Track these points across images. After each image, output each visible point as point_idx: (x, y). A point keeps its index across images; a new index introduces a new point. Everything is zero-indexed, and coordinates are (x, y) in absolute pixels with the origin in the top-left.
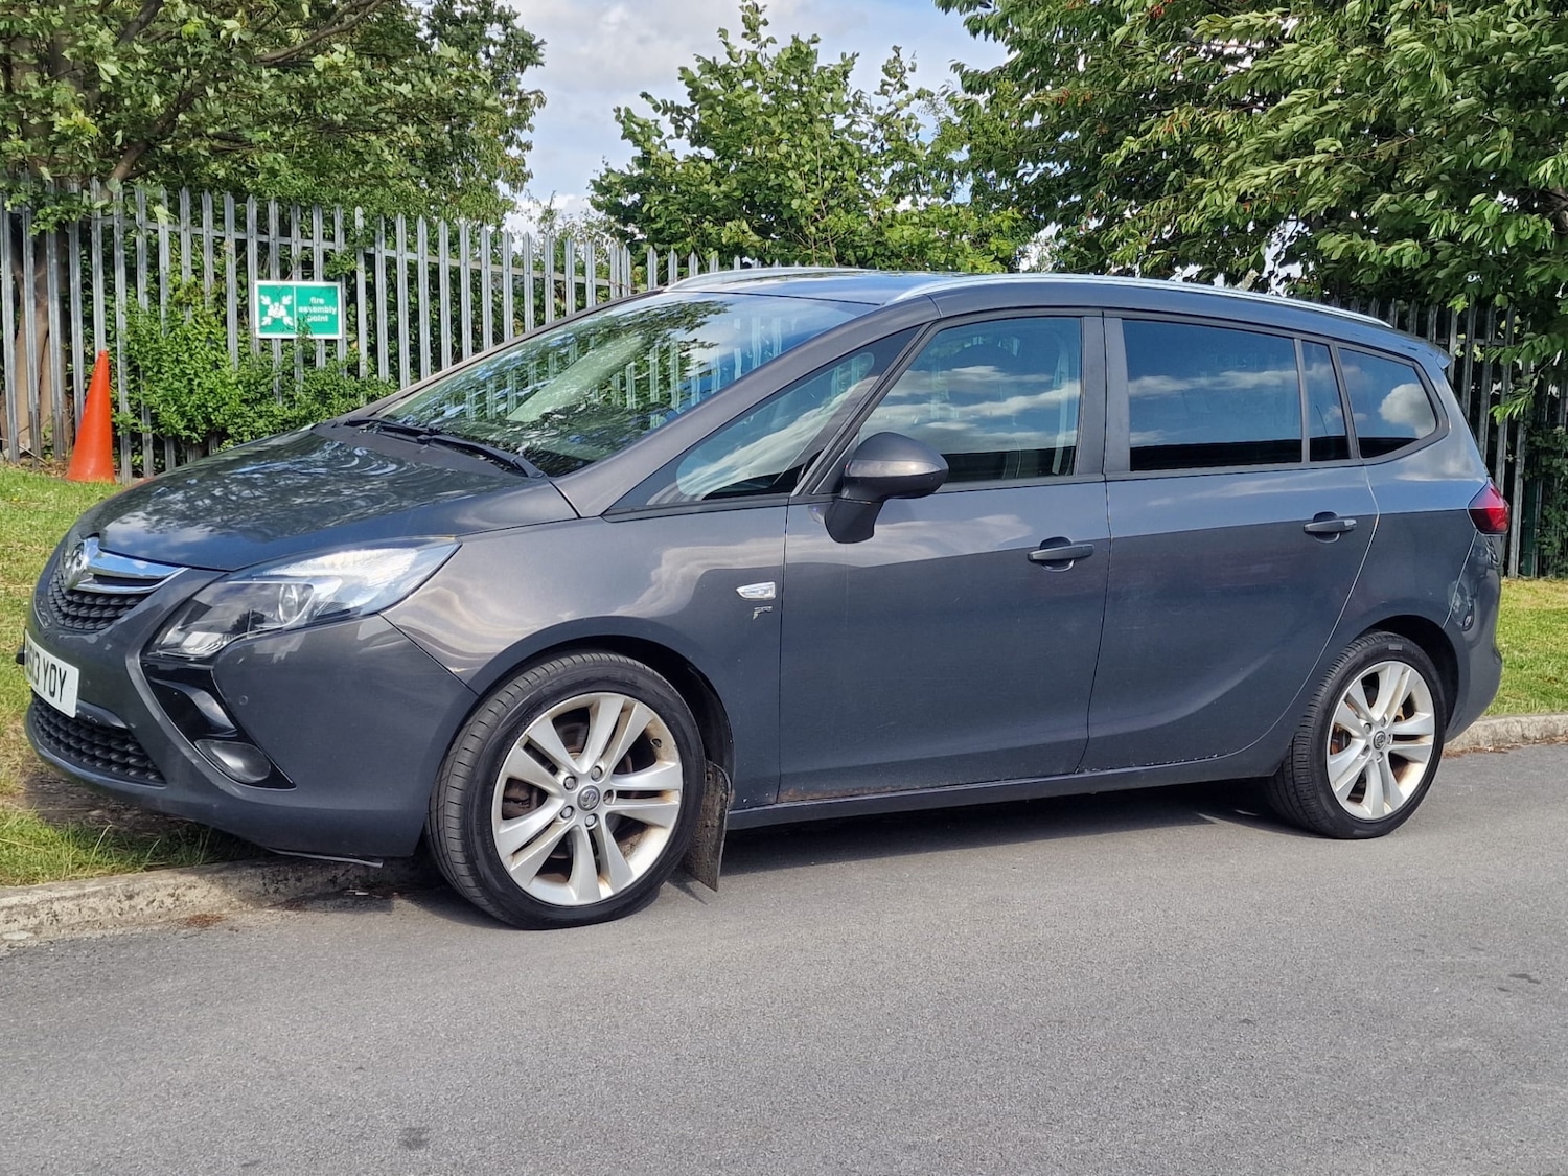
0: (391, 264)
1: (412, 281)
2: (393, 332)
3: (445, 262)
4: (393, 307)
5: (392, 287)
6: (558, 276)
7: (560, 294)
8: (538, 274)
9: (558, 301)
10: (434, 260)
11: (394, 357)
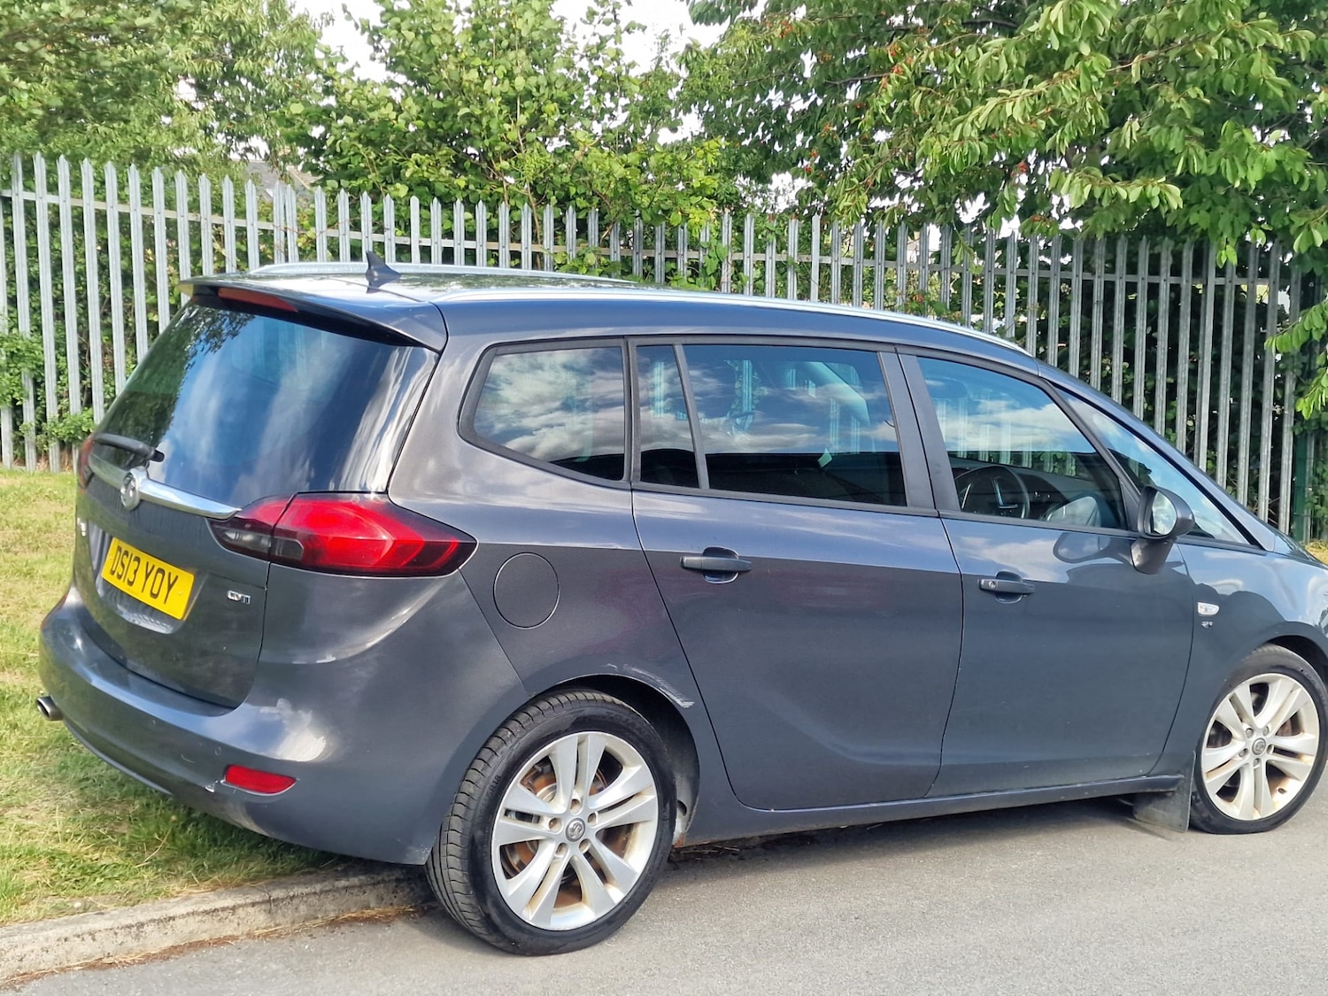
0: (30, 208)
1: (54, 226)
2: (34, 283)
3: (90, 206)
4: (32, 252)
5: (31, 232)
6: (217, 219)
7: (219, 237)
8: (192, 217)
9: (217, 246)
10: (77, 203)
11: (36, 310)
